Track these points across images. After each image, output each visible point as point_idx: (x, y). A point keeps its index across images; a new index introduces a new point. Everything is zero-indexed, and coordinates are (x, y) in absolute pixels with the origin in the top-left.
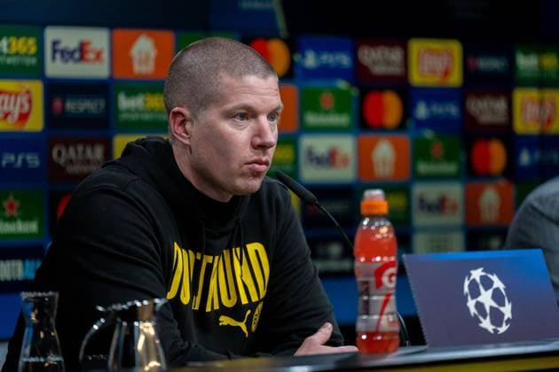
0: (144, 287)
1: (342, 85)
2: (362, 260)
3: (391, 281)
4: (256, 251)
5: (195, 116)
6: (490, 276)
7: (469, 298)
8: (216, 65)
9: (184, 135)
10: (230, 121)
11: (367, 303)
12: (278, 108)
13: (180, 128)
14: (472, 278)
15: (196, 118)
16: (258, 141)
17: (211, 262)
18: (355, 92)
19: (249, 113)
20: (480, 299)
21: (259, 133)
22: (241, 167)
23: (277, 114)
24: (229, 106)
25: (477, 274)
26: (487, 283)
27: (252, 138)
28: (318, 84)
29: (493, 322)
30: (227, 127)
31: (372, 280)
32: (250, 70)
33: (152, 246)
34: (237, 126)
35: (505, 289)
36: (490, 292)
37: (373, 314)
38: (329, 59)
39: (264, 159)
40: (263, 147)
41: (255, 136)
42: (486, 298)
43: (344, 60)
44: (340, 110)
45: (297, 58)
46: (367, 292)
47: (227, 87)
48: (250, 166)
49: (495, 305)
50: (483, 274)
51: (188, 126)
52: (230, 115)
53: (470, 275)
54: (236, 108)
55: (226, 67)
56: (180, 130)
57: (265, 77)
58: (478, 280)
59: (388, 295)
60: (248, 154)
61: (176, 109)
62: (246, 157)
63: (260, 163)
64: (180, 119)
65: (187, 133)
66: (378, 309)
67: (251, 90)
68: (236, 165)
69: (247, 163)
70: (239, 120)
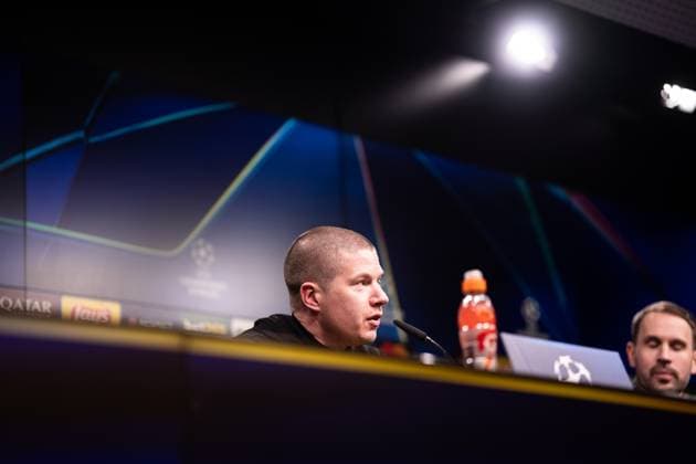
2: (466, 328)
3: (491, 346)
5: (322, 287)
6: (577, 364)
8: (334, 246)
9: (313, 303)
10: (354, 287)
11: (472, 365)
13: (310, 298)
16: (376, 300)
19: (367, 280)
21: (375, 294)
22: (364, 321)
24: (353, 276)
27: (370, 298)
30: (351, 291)
31: (476, 344)
40: (379, 305)
41: (372, 296)
46: (472, 355)
48: (370, 321)
51: (317, 296)
56: (309, 300)
60: (368, 311)
61: (305, 284)
62: (367, 314)
64: (309, 291)
65: (316, 302)
68: (361, 321)
69: (369, 319)
70: (361, 286)
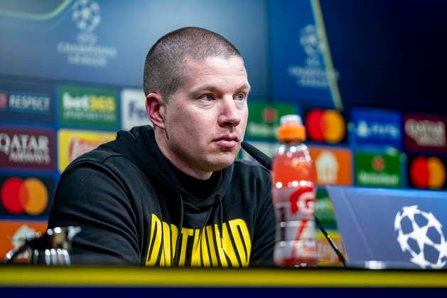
0: (114, 251)
1: (391, 151)
2: (279, 185)
4: (238, 227)
5: (166, 100)
6: (425, 214)
7: (401, 233)
8: (181, 51)
9: (159, 119)
10: (197, 102)
11: (283, 229)
12: (244, 87)
13: (155, 113)
14: (404, 215)
15: (167, 102)
16: (224, 118)
17: (191, 235)
18: (403, 158)
19: (214, 94)
20: (413, 235)
21: (225, 111)
22: (209, 143)
23: (245, 93)
24: (195, 88)
25: (410, 212)
26: (422, 221)
27: (219, 116)
28: (369, 150)
29: (427, 258)
30: (193, 108)
31: (288, 205)
32: (212, 52)
33: (125, 214)
34: (204, 106)
35: (442, 229)
36: (425, 229)
37: (290, 240)
38: (379, 129)
39: (231, 135)
40: (230, 124)
41: (221, 114)
42: (420, 235)
43: (394, 131)
44: (390, 171)
45: (351, 126)
46: (284, 218)
47: (191, 70)
48: (218, 142)
49: (430, 242)
50: (418, 212)
51: (162, 110)
52: (196, 97)
53: (402, 212)
54: (201, 89)
55: (190, 52)
56: (156, 115)
57: (227, 57)
58: (412, 218)
59: (305, 221)
60: (215, 131)
61: (150, 95)
62: (212, 134)
63: (228, 139)
64: (154, 104)
65: (161, 118)
66: (295, 234)
67: (214, 71)
68: (204, 142)
69: (214, 140)
70: (205, 101)
